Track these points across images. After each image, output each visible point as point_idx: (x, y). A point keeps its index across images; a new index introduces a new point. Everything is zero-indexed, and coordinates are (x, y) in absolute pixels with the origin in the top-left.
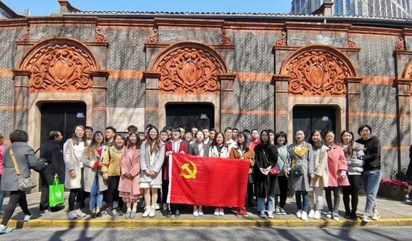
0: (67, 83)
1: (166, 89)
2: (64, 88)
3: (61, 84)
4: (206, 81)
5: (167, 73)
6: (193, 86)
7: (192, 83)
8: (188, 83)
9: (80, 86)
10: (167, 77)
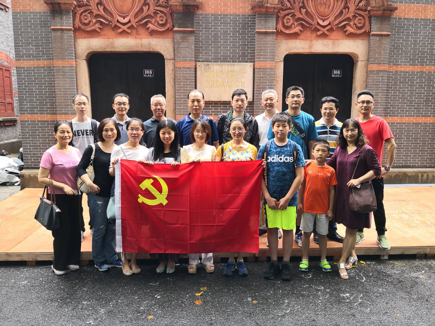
0: (134, 22)
1: (287, 32)
2: (129, 31)
3: (124, 24)
4: (348, 19)
5: (289, 5)
6: (329, 27)
7: (326, 23)
8: (321, 22)
9: (155, 28)
10: (288, 11)
